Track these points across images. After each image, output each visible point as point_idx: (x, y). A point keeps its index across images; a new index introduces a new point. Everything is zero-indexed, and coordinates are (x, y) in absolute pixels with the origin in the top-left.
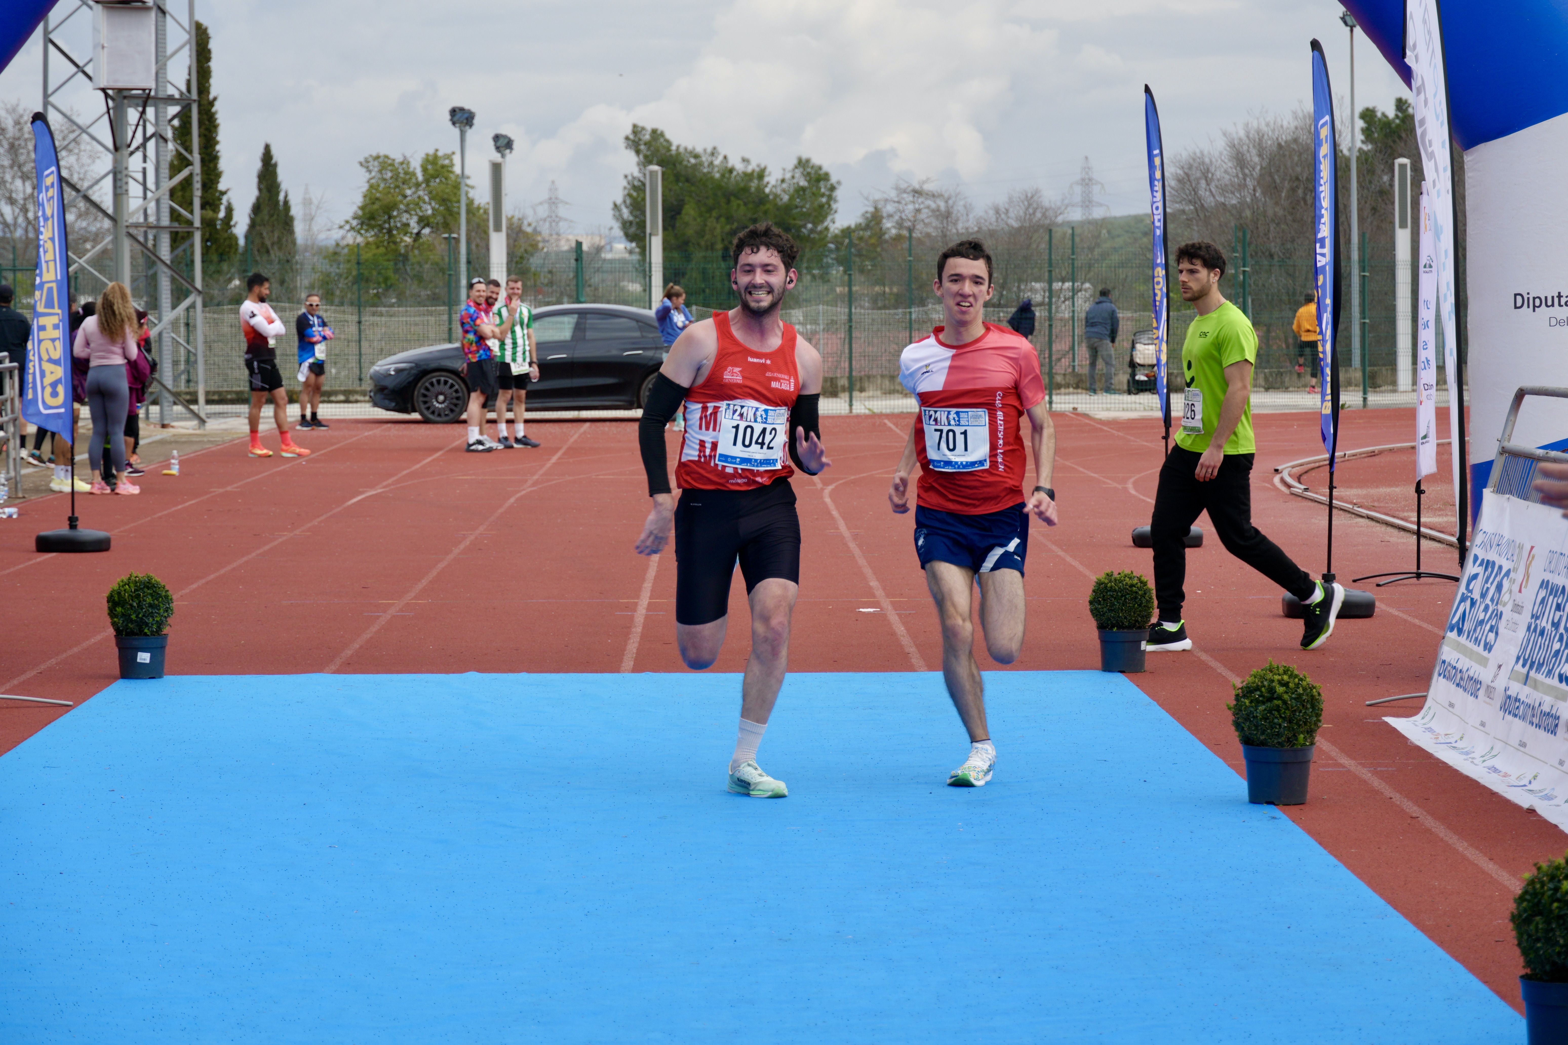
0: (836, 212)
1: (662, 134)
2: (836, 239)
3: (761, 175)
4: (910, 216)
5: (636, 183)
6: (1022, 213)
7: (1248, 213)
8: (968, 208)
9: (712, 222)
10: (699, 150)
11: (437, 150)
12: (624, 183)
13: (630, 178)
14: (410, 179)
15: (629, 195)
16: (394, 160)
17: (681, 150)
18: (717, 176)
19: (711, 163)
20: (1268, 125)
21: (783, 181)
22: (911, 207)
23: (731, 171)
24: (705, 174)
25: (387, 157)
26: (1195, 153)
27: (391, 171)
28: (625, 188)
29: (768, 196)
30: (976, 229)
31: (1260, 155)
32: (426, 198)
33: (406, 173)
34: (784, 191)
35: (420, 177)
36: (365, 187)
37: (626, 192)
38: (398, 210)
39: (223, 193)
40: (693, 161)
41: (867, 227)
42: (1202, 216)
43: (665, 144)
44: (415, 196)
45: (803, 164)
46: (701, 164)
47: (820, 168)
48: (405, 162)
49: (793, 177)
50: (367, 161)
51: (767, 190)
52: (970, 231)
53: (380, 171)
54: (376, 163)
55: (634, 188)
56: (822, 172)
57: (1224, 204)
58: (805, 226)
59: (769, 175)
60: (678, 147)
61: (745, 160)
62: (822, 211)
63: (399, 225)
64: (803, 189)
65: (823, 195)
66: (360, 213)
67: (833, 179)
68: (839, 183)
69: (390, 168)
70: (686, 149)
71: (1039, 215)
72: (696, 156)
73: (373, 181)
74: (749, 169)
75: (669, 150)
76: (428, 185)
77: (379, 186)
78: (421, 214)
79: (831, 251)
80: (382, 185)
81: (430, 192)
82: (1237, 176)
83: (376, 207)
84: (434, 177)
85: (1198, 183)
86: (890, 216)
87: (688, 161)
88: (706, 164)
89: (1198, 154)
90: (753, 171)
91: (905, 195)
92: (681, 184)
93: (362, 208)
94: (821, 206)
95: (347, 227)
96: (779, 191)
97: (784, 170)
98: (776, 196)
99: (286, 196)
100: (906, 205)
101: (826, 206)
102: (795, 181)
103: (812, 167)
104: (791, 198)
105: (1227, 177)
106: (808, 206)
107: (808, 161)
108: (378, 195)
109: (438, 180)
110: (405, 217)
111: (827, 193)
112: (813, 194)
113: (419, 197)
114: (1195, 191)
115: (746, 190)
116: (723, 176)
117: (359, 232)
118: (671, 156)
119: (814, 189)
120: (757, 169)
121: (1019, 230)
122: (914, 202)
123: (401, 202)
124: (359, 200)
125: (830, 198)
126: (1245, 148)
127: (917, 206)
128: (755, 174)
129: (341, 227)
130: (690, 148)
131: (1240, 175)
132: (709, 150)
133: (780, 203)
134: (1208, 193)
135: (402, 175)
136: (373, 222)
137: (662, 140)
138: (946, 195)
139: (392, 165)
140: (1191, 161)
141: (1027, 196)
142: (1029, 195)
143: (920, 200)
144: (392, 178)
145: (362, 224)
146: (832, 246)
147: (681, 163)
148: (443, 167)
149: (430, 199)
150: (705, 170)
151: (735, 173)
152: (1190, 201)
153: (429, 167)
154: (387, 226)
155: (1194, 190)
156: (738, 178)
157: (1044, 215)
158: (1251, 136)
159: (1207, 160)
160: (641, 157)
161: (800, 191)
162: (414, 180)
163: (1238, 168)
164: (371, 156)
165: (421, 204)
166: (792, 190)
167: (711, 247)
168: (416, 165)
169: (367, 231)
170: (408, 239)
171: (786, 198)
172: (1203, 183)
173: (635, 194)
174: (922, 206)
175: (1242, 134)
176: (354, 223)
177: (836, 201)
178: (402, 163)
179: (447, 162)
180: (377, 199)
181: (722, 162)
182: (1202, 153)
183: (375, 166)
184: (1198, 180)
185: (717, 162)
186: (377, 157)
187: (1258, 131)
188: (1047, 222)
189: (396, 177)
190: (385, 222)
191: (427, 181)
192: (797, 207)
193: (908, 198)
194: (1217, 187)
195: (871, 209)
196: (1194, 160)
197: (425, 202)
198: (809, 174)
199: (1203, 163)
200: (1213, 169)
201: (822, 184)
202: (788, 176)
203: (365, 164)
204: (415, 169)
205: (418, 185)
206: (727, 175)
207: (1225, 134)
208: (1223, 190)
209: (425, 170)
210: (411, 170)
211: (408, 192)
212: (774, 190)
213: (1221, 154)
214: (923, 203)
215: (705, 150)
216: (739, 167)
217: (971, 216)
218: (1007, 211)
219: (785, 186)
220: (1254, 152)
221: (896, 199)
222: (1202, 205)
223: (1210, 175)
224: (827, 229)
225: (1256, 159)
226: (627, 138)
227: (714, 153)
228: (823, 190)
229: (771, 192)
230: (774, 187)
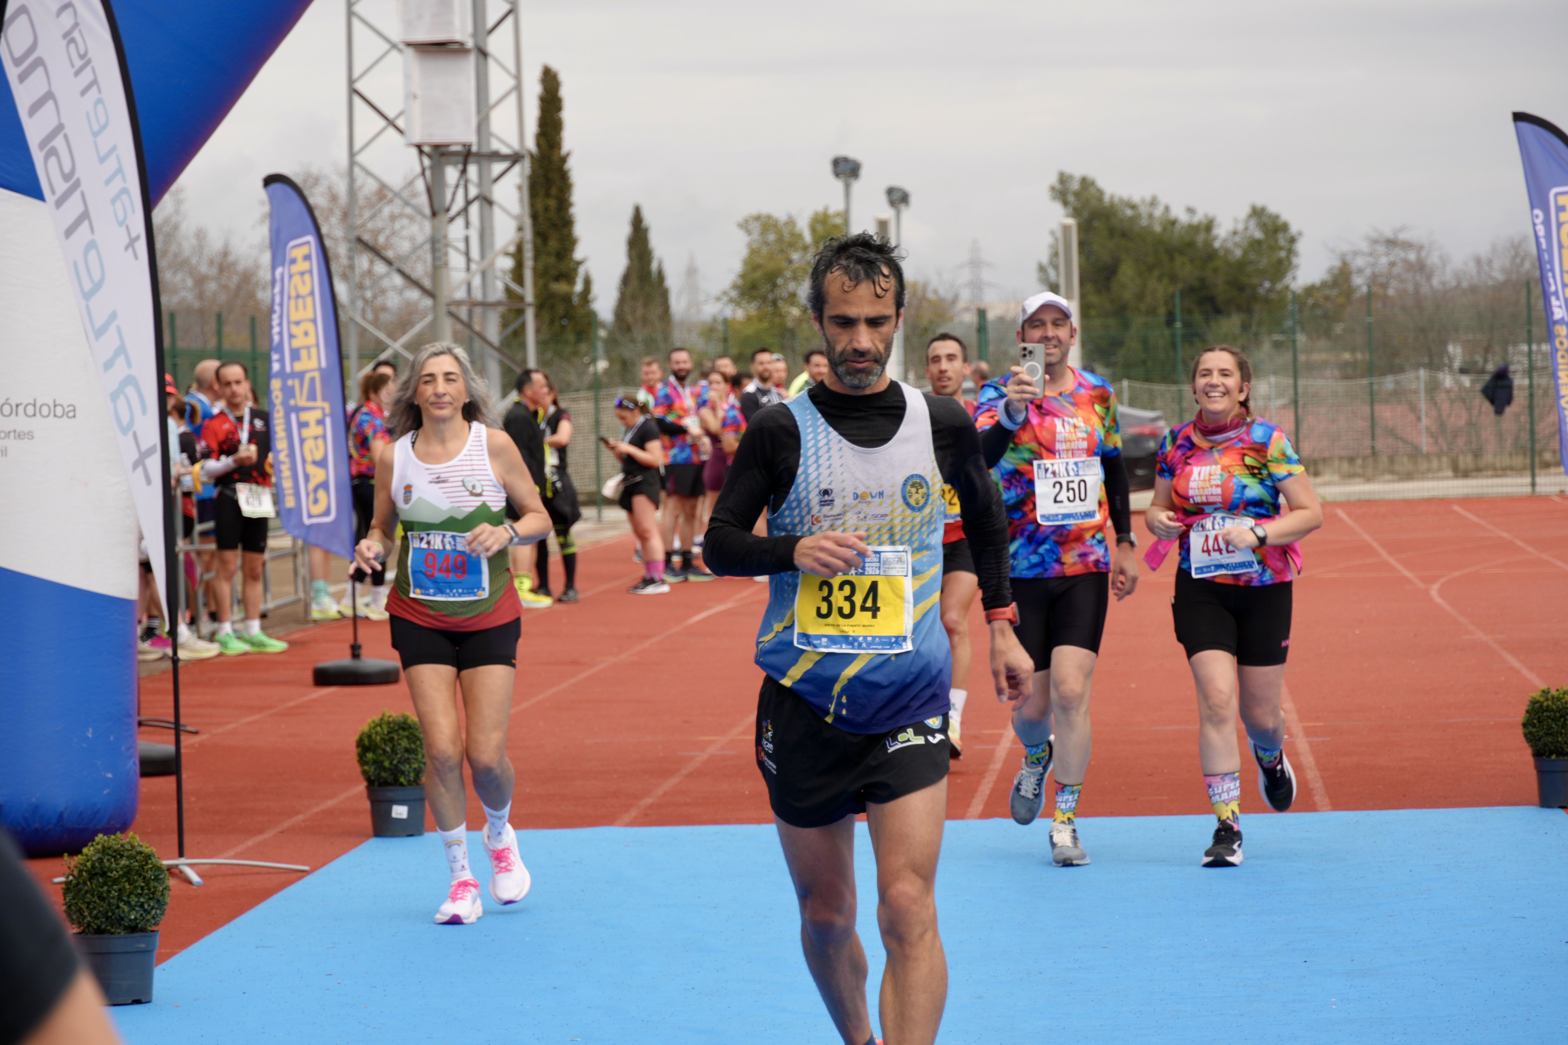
0: (1297, 267)
1: (1093, 183)
2: (1298, 299)
4: (1384, 270)
9: (1152, 283)
10: (1137, 199)
11: (827, 208)
12: (1049, 240)
14: (797, 241)
16: (777, 220)
17: (1116, 200)
18: (1158, 229)
21: (1235, 233)
22: (1384, 260)
23: (1174, 223)
24: (1143, 228)
25: (769, 217)
27: (775, 233)
28: (1051, 246)
29: (1217, 251)
33: (792, 235)
34: (1236, 244)
35: (808, 239)
36: (745, 252)
37: (1052, 251)
38: (784, 277)
39: (580, 263)
40: (1129, 212)
41: (1334, 284)
43: (1097, 194)
44: (803, 261)
45: (1257, 213)
46: (1139, 216)
47: (1277, 217)
48: (791, 222)
49: (1246, 228)
50: (747, 221)
51: (1217, 244)
53: (762, 234)
54: (757, 225)
56: (1280, 222)
58: (1261, 285)
59: (1219, 226)
60: (1112, 197)
61: (1191, 211)
62: (1281, 268)
63: (784, 294)
64: (1259, 242)
65: (1281, 248)
66: (740, 282)
67: (1294, 230)
69: (774, 229)
70: (1121, 199)
72: (1133, 207)
73: (754, 245)
74: (1195, 220)
75: (1101, 200)
77: (760, 249)
79: (1292, 313)
80: (765, 250)
83: (758, 274)
86: (1360, 271)
87: (1124, 213)
88: (1145, 216)
90: (1200, 223)
91: (1378, 247)
92: (1116, 240)
93: (742, 276)
94: (1280, 262)
95: (725, 299)
96: (1230, 245)
98: (1227, 251)
99: (660, 265)
100: (1379, 257)
101: (1286, 262)
102: (1249, 232)
103: (1269, 216)
104: (1246, 253)
106: (1264, 261)
107: (1263, 209)
108: (760, 261)
110: (792, 286)
111: (1286, 245)
112: (1271, 248)
115: (1191, 244)
116: (1164, 229)
117: (739, 304)
118: (1104, 207)
119: (1271, 242)
120: (1204, 221)
122: (1387, 254)
123: (787, 268)
124: (738, 267)
125: (1290, 251)
127: (1392, 259)
128: (1203, 227)
129: (718, 299)
130: (1126, 197)
132: (1148, 199)
133: (1231, 258)
135: (787, 237)
136: (755, 293)
137: (1092, 190)
138: (1418, 245)
139: (776, 226)
141: (1513, 244)
143: (1396, 251)
144: (776, 241)
145: (743, 294)
146: (1293, 307)
147: (1115, 215)
148: (834, 226)
150: (1144, 223)
151: (1178, 227)
153: (819, 227)
154: (770, 296)
156: (1182, 231)
160: (1069, 207)
161: (1255, 245)
166: (1245, 244)
167: (1152, 311)
168: (803, 225)
171: (1238, 253)
174: (1398, 259)
176: (734, 294)
177: (1297, 255)
178: (787, 224)
179: (839, 221)
180: (759, 266)
181: (1163, 213)
183: (756, 227)
185: (1158, 212)
186: (758, 218)
189: (780, 240)
192: (1251, 263)
193: (1381, 249)
195: (1338, 263)
198: (1265, 224)
201: (1280, 236)
202: (1241, 227)
203: (744, 225)
206: (1169, 228)
210: (798, 231)
211: (795, 257)
212: (1224, 245)
214: (1398, 255)
215: (1143, 201)
216: (1183, 218)
217: (1448, 269)
218: (1490, 261)
219: (1237, 239)
221: (1367, 251)
224: (1287, 287)
226: (1053, 189)
227: (1154, 203)
228: (1282, 242)
229: (1222, 247)
230: (1225, 240)
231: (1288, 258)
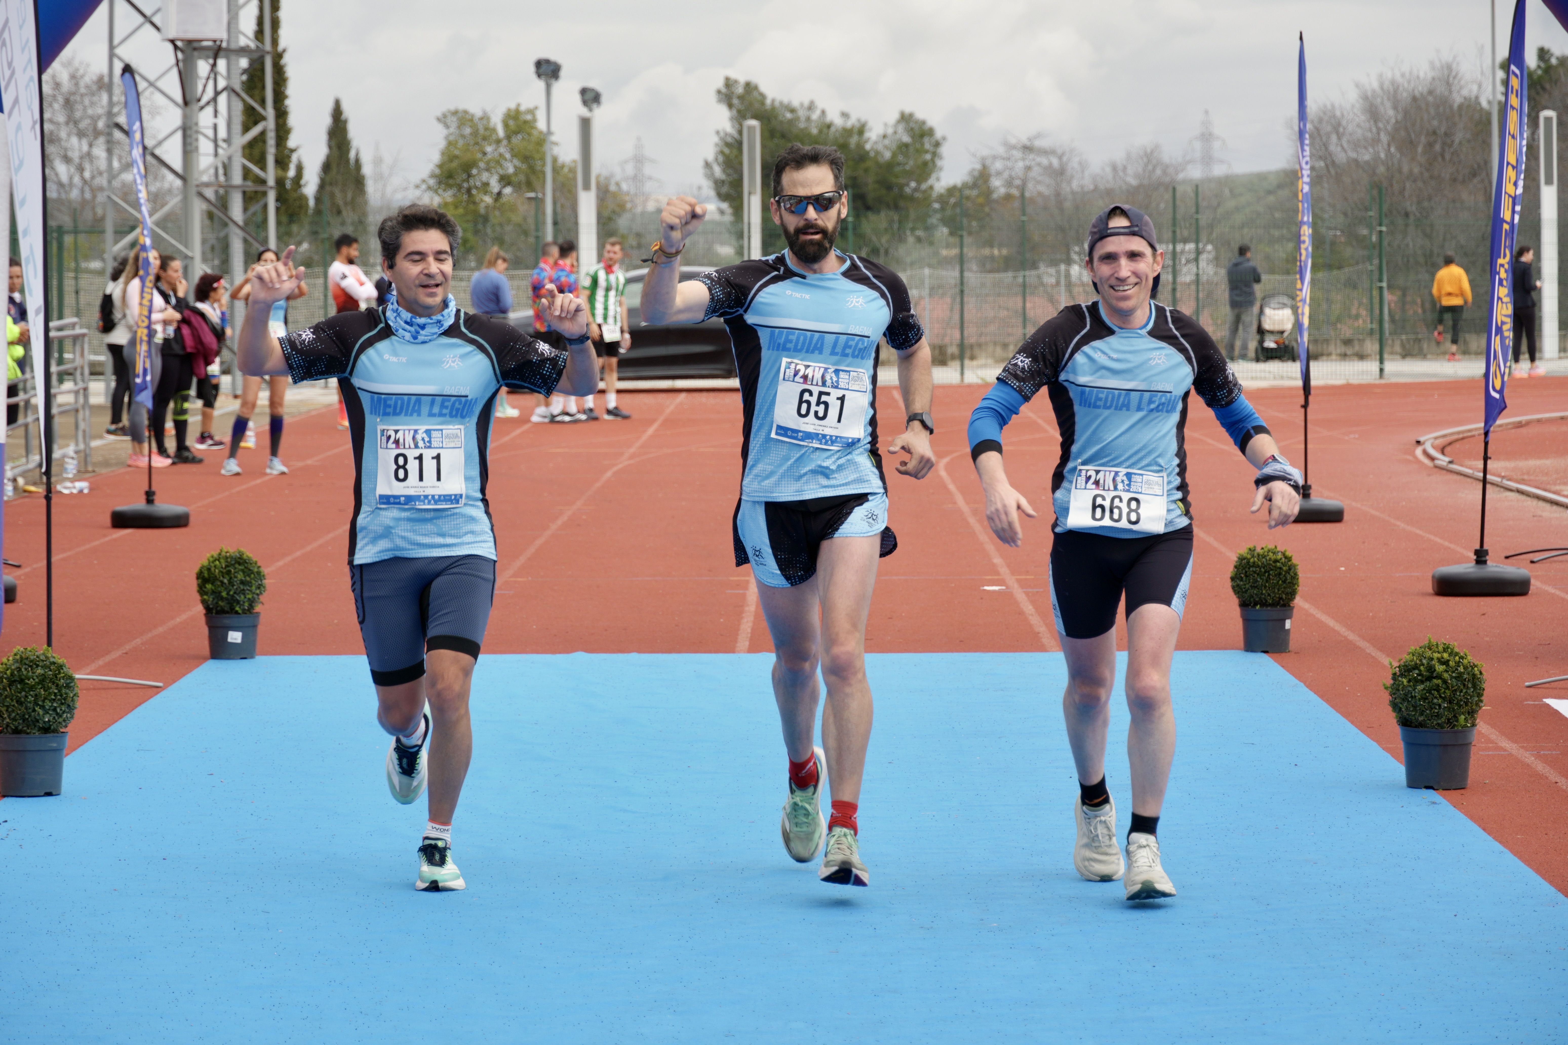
0: (941, 169)
1: (756, 88)
2: (941, 199)
3: (861, 130)
4: (1021, 174)
5: (729, 140)
6: (1140, 170)
7: (1382, 169)
8: (1083, 166)
10: (796, 103)
11: (519, 105)
12: (716, 139)
13: (722, 134)
14: (491, 136)
15: (722, 152)
16: (473, 116)
17: (777, 104)
18: (815, 131)
19: (808, 119)
20: (1403, 75)
21: (885, 136)
22: (1021, 164)
23: (829, 126)
24: (802, 130)
25: (466, 112)
26: (1325, 106)
27: (471, 127)
28: (717, 145)
29: (868, 153)
30: (1092, 187)
31: (1395, 108)
32: (508, 156)
33: (486, 129)
34: (886, 147)
35: (501, 132)
36: (442, 144)
37: (718, 149)
38: (478, 167)
39: (292, 151)
40: (789, 115)
41: (975, 185)
42: (1333, 172)
43: (760, 98)
44: (496, 154)
45: (905, 118)
46: (798, 119)
47: (924, 123)
48: (485, 118)
49: (895, 133)
50: (445, 116)
51: (868, 147)
52: (1086, 189)
53: (459, 127)
54: (454, 119)
55: (727, 145)
56: (926, 127)
57: (1356, 161)
58: (908, 185)
59: (871, 130)
60: (773, 101)
61: (845, 115)
62: (926, 169)
63: (478, 184)
64: (906, 145)
65: (927, 152)
66: (438, 171)
67: (939, 134)
68: (944, 138)
69: (470, 124)
70: (781, 103)
71: (1159, 172)
72: (793, 111)
73: (451, 138)
74: (849, 124)
75: (763, 103)
76: (509, 141)
77: (457, 142)
78: (501, 172)
79: (936, 211)
80: (461, 143)
81: (512, 149)
82: (1370, 130)
83: (454, 165)
84: (516, 133)
85: (1329, 137)
86: (999, 174)
87: (784, 116)
88: (803, 119)
89: (1329, 107)
90: (853, 126)
91: (1015, 152)
92: (776, 141)
93: (440, 166)
94: (925, 164)
95: (424, 187)
96: (880, 147)
97: (886, 125)
98: (877, 153)
99: (357, 154)
100: (1016, 161)
101: (930, 164)
102: (898, 136)
103: (917, 122)
104: (894, 155)
105: (1360, 131)
106: (911, 163)
107: (911, 115)
108: (457, 152)
109: (520, 136)
110: (485, 176)
111: (932, 149)
112: (917, 151)
113: (501, 155)
114: (1326, 146)
116: (821, 131)
117: (436, 191)
118: (766, 110)
119: (918, 146)
120: (857, 125)
121: (1138, 188)
122: (1023, 159)
123: (481, 160)
124: (435, 157)
125: (934, 154)
126: (1379, 100)
127: (1027, 163)
128: (856, 130)
129: (417, 187)
130: (786, 101)
131: (1374, 130)
132: (806, 104)
133: (881, 160)
134: (1339, 149)
135: (482, 131)
136: (451, 181)
137: (755, 94)
138: (1059, 152)
139: (471, 120)
140: (1322, 115)
141: (1146, 152)
142: (1149, 151)
143: (1032, 156)
144: (471, 134)
145: (440, 183)
146: (936, 206)
147: (776, 117)
148: (525, 122)
149: (512, 156)
150: (802, 125)
151: (833, 129)
152: (1320, 158)
153: (511, 123)
154: (465, 185)
155: (1324, 145)
156: (837, 135)
157: (1165, 172)
158: (1385, 87)
159: (1338, 113)
160: (735, 112)
161: (903, 148)
162: (494, 137)
163: (1372, 122)
164: (449, 111)
165: (503, 162)
166: (894, 147)
168: (497, 121)
169: (444, 190)
170: (488, 199)
171: (888, 155)
172: (1334, 138)
173: (727, 151)
174: (1033, 163)
175: (1375, 85)
176: (432, 182)
177: (941, 158)
178: (481, 119)
179: (529, 117)
180: (456, 157)
181: (820, 117)
182: (1333, 106)
183: (453, 122)
184: (1328, 135)
185: (815, 116)
186: (455, 113)
187: (1393, 82)
188: (1167, 179)
189: (475, 133)
190: (464, 181)
191: (508, 137)
192: (899, 164)
193: (1017, 154)
194: (1349, 142)
195: (978, 167)
196: (1325, 113)
197: (506, 160)
198: (912, 129)
199: (1334, 116)
200: (1344, 123)
201: (926, 140)
202: (890, 131)
203: (443, 119)
204: (495, 124)
205: (498, 142)
206: (825, 130)
207: (1357, 86)
208: (1356, 145)
209: (506, 125)
210: (492, 125)
211: (489, 149)
212: (875, 147)
213: (1353, 106)
214: (1034, 160)
215: (802, 105)
216: (838, 122)
217: (1087, 174)
218: (1125, 168)
219: (887, 142)
220: (1388, 105)
221: (1005, 155)
222: (1333, 162)
223: (1341, 130)
224: (931, 188)
225: (1391, 112)
226: (719, 92)
227: (811, 107)
228: (927, 146)
229: (872, 149)
230: (876, 143)
231: (933, 161)
